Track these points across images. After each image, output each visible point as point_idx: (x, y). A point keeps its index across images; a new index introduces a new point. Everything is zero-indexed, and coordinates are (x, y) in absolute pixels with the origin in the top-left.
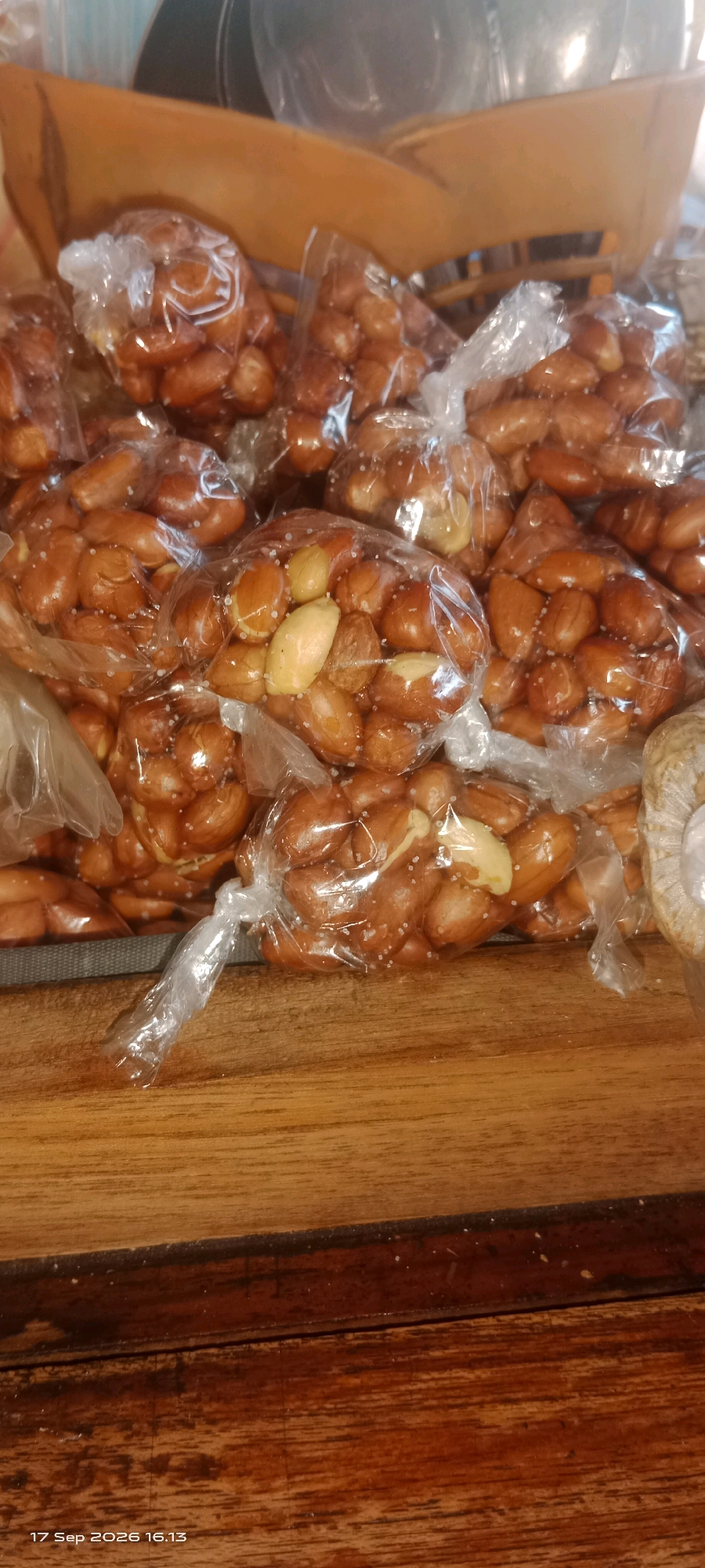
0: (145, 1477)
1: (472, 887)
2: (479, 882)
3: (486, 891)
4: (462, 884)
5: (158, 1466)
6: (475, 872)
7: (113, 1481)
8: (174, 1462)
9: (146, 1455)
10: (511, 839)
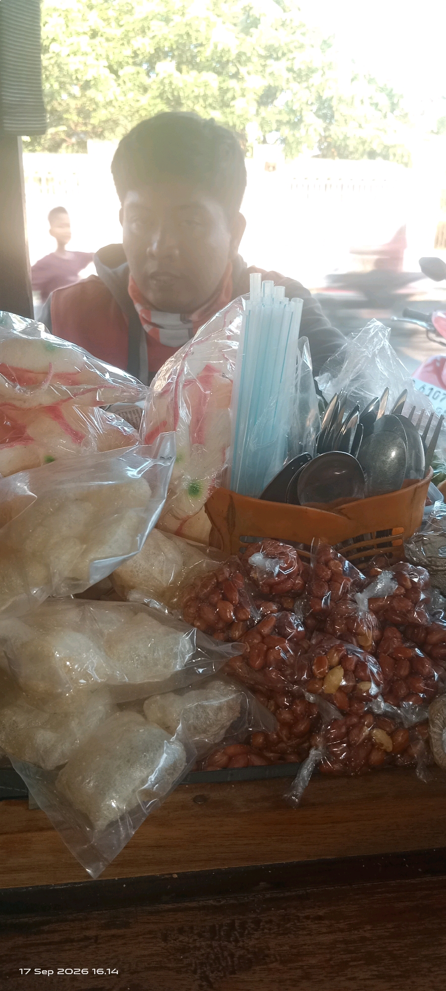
0: (304, 920)
1: (381, 750)
2: (383, 748)
3: (385, 751)
4: (378, 749)
5: (307, 918)
6: (382, 745)
7: (296, 921)
8: (311, 916)
9: (303, 915)
10: (391, 735)
